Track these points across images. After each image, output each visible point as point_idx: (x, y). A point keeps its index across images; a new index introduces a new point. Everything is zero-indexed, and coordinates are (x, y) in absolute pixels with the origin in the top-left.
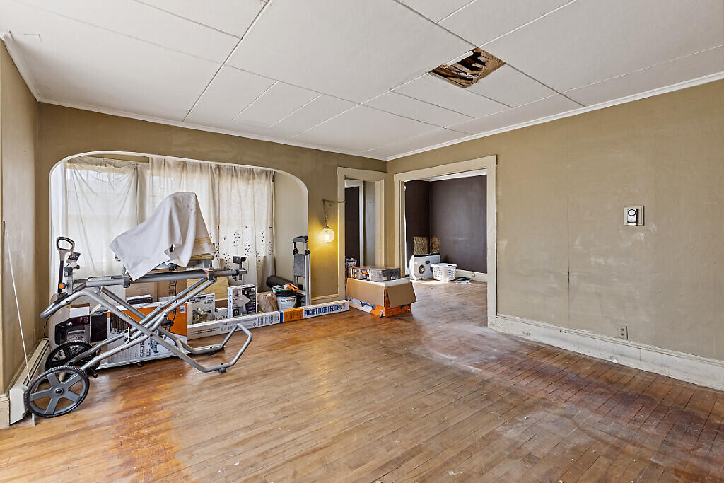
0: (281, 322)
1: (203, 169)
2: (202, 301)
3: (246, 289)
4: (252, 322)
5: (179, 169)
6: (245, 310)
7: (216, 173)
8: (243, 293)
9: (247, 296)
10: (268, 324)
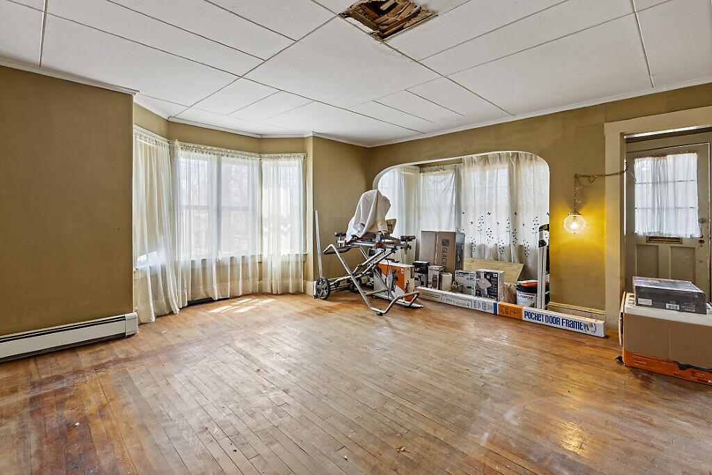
0: (495, 314)
1: (502, 158)
2: (465, 277)
3: (488, 273)
4: (467, 302)
5: (482, 163)
6: (486, 293)
7: (513, 160)
8: (485, 277)
9: (489, 280)
10: (481, 309)
